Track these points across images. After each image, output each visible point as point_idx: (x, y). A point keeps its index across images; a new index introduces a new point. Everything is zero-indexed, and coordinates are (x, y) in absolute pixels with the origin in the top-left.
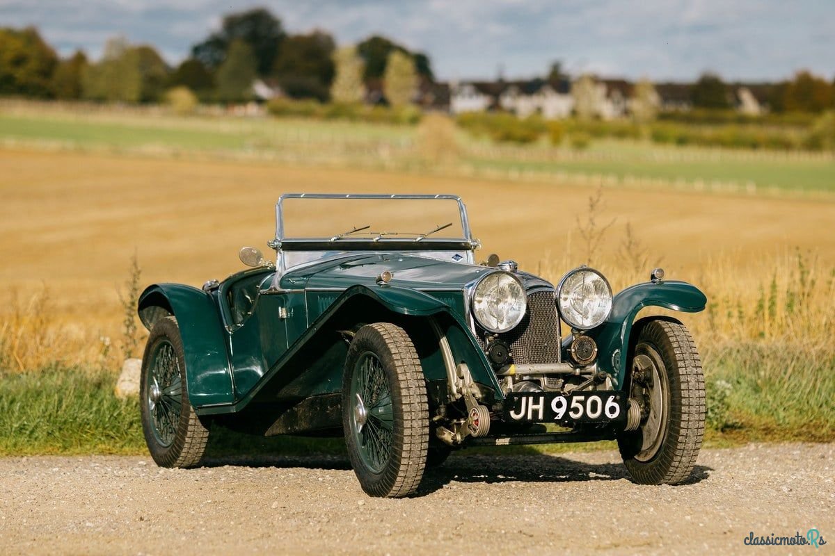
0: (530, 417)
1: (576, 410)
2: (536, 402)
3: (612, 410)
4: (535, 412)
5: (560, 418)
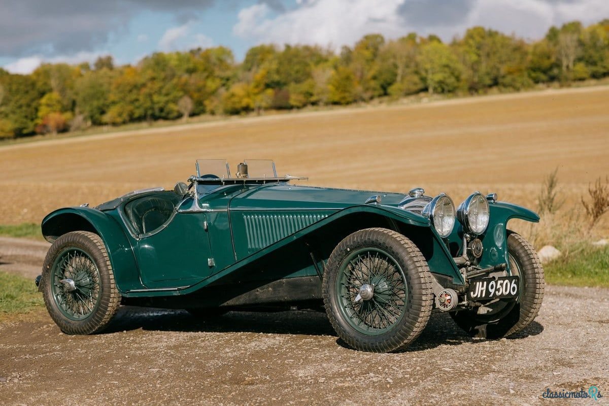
0: (479, 296)
1: (499, 290)
2: (483, 286)
3: (514, 289)
4: (482, 293)
5: (492, 296)
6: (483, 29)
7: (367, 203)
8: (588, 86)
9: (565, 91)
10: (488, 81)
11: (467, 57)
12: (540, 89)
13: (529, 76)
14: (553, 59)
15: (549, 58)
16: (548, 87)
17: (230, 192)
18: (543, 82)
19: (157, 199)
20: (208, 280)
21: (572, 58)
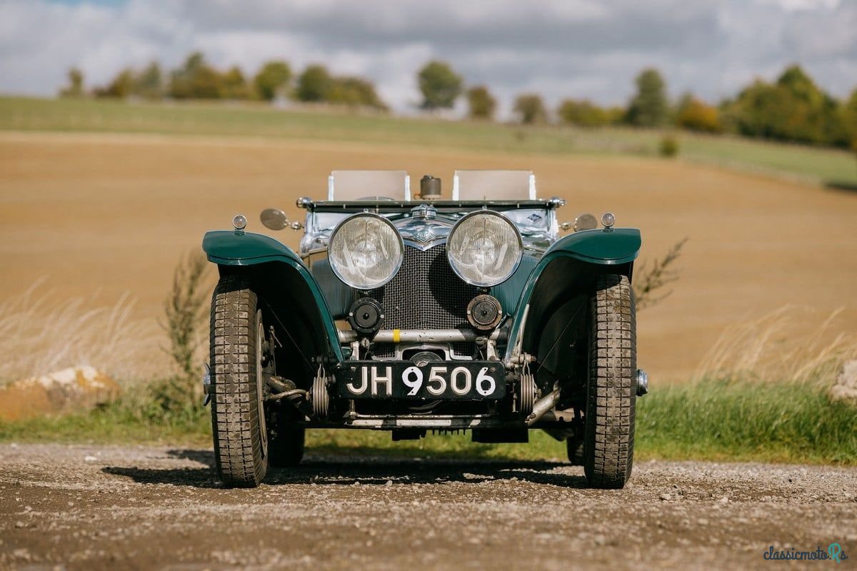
0: (374, 391)
1: (436, 385)
2: (381, 373)
3: (486, 385)
4: (382, 386)
5: (414, 394)
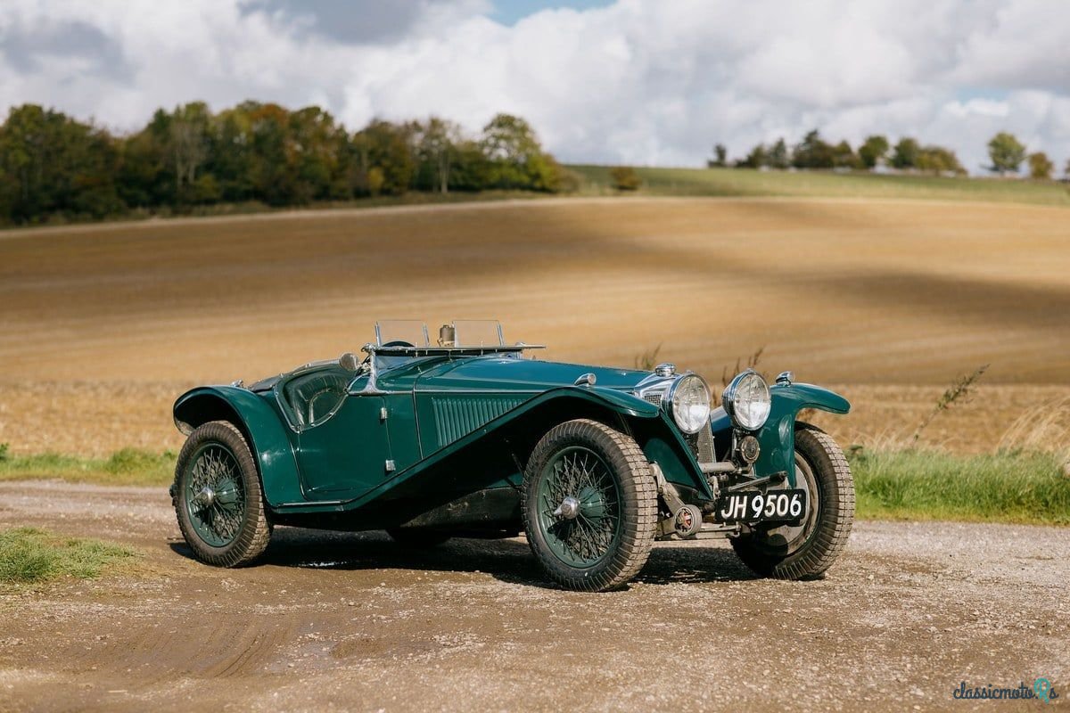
0: (736, 515)
1: (770, 509)
2: (741, 501)
3: (796, 508)
4: (740, 511)
5: (757, 517)
6: (39, 109)
7: (577, 384)
8: (219, 213)
9: (180, 221)
10: (47, 200)
11: (11, 157)
12: (142, 218)
13: (120, 194)
14: (160, 166)
15: (154, 163)
16: (153, 213)
17: (425, 366)
18: (144, 205)
19: (334, 375)
20: (379, 489)
21: (193, 165)
